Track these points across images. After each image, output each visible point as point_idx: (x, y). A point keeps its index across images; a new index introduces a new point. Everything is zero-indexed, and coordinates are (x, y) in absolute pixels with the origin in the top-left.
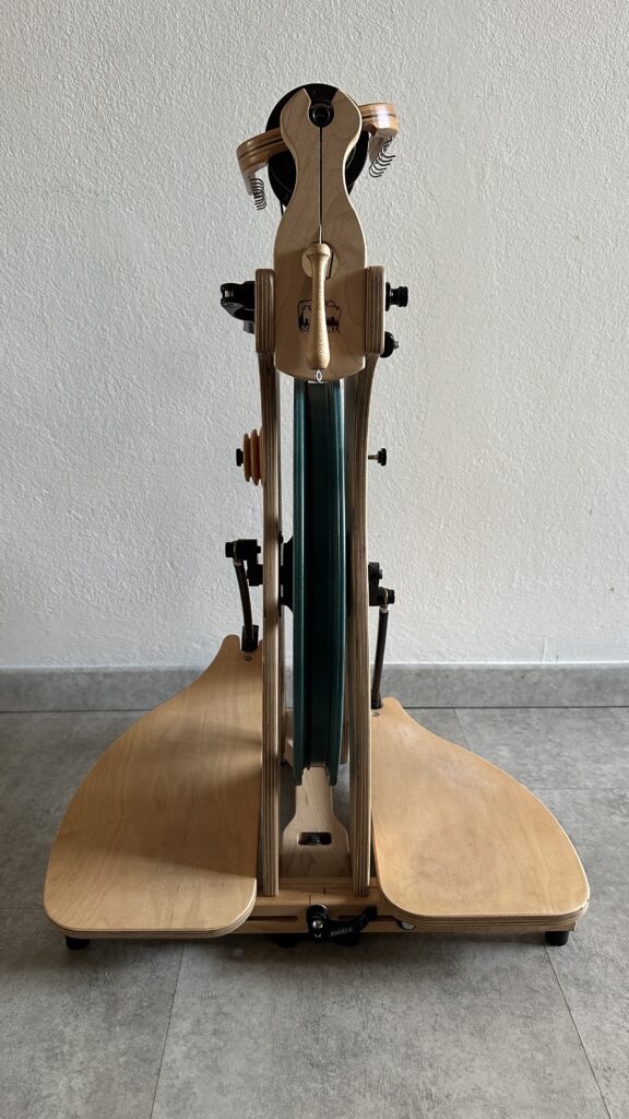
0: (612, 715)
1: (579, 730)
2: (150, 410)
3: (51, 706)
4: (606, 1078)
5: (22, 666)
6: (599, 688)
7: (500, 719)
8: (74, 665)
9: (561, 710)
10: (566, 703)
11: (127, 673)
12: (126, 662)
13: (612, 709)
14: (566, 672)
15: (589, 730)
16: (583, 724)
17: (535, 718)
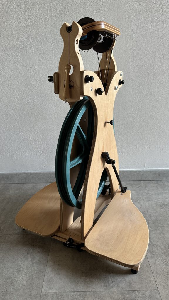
0: (163, 182)
1: (154, 186)
2: (40, 105)
3: (17, 182)
4: (156, 275)
5: (9, 172)
6: (159, 176)
7: (133, 184)
8: (23, 172)
9: (149, 181)
10: (150, 179)
11: (36, 174)
12: (36, 171)
13: (163, 181)
14: (150, 171)
15: (156, 187)
16: (155, 185)
17: (142, 183)
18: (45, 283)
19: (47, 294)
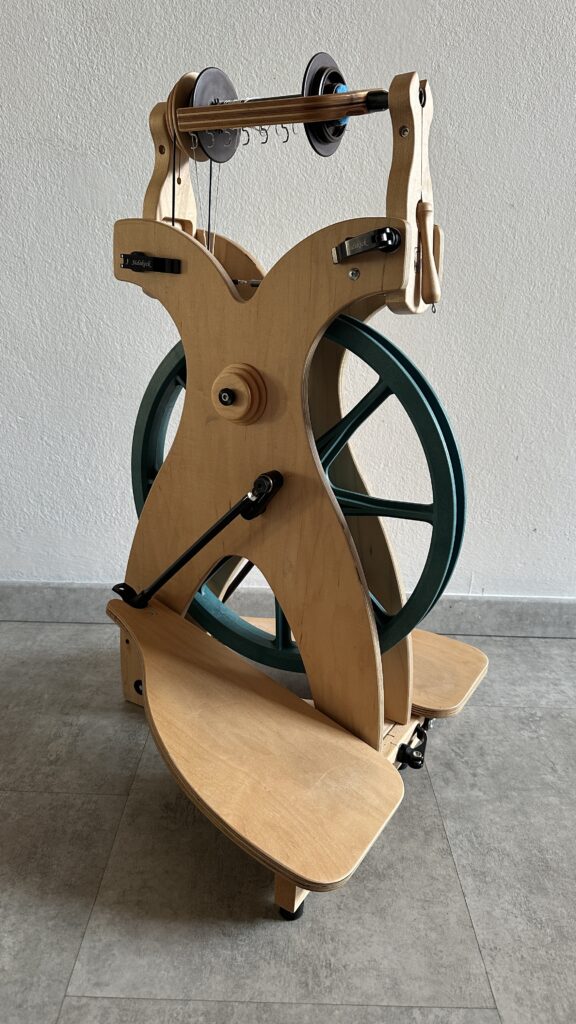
0: (530, 644)
1: (499, 656)
2: (119, 347)
3: (19, 617)
4: (491, 956)
6: (520, 620)
8: (43, 580)
9: (484, 638)
10: (489, 632)
12: (90, 579)
13: (531, 640)
14: (490, 604)
15: (508, 657)
16: (504, 651)
18: (83, 966)
19: (87, 1005)
